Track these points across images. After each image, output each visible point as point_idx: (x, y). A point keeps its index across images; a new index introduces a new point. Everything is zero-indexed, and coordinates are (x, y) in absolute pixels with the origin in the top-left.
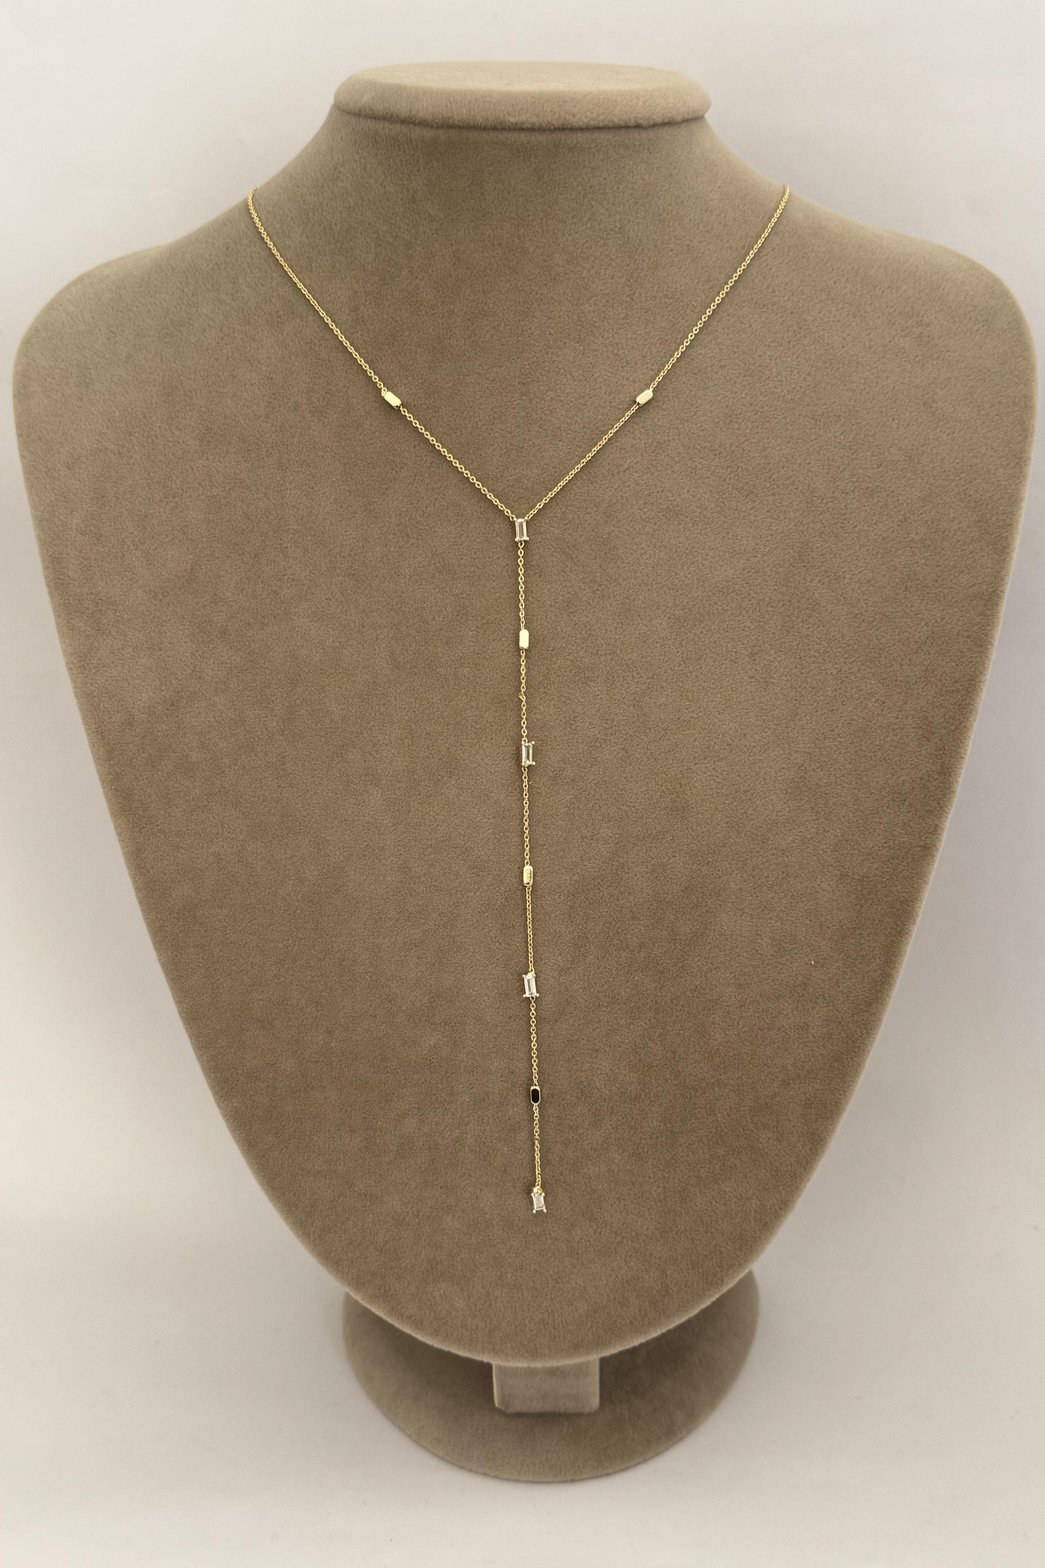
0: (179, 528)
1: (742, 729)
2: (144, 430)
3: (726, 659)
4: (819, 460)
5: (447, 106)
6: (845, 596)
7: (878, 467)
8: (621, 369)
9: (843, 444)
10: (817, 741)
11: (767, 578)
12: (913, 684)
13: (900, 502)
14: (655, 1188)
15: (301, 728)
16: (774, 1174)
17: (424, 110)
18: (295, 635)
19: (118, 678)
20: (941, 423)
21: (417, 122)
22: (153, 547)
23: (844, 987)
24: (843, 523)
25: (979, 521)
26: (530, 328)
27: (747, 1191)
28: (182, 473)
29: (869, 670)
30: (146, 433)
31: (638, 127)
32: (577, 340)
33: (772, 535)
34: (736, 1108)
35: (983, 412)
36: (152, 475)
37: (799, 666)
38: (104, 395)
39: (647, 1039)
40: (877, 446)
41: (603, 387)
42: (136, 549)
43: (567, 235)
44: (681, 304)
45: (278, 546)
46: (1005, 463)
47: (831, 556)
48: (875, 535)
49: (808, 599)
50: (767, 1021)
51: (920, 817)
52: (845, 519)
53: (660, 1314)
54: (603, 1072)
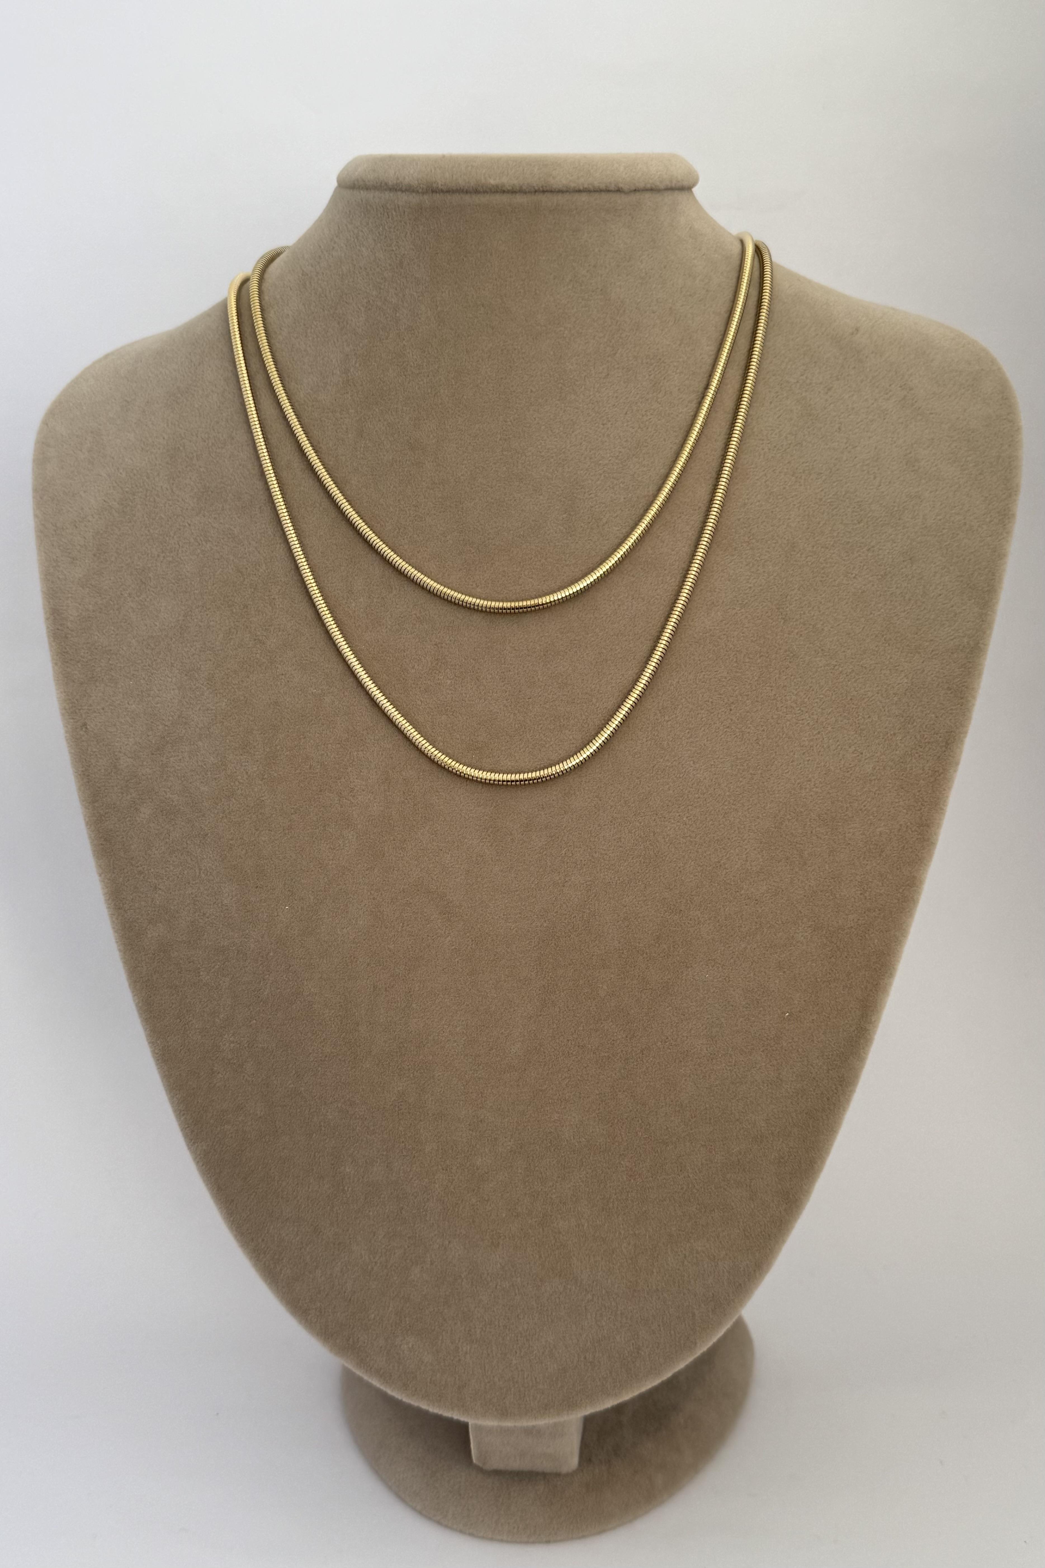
0: (173, 581)
1: (716, 778)
2: (147, 490)
3: (702, 709)
4: (799, 516)
5: (431, 171)
6: (823, 648)
7: (859, 523)
8: (602, 426)
9: (824, 500)
10: (793, 792)
11: (745, 629)
12: (891, 735)
13: (881, 557)
14: (625, 1245)
15: (281, 773)
16: (747, 1234)
17: (410, 176)
18: (279, 683)
19: (107, 724)
20: (923, 481)
21: (404, 190)
22: (148, 600)
23: (818, 1042)
24: (823, 577)
25: (962, 576)
26: (512, 386)
27: (719, 1251)
28: (180, 529)
29: (845, 721)
30: (149, 492)
31: (619, 190)
32: (558, 398)
33: (750, 588)
34: (707, 1164)
35: (966, 472)
36: (151, 531)
37: (775, 717)
38: (113, 458)
39: (617, 1090)
40: (858, 502)
41: (584, 443)
42: (132, 601)
43: (548, 296)
44: (663, 364)
45: (266, 598)
46: (988, 520)
47: (810, 609)
48: (855, 588)
49: (786, 651)
50: (739, 1074)
51: (898, 869)
52: (824, 573)
53: (632, 1377)
54: (572, 1123)
